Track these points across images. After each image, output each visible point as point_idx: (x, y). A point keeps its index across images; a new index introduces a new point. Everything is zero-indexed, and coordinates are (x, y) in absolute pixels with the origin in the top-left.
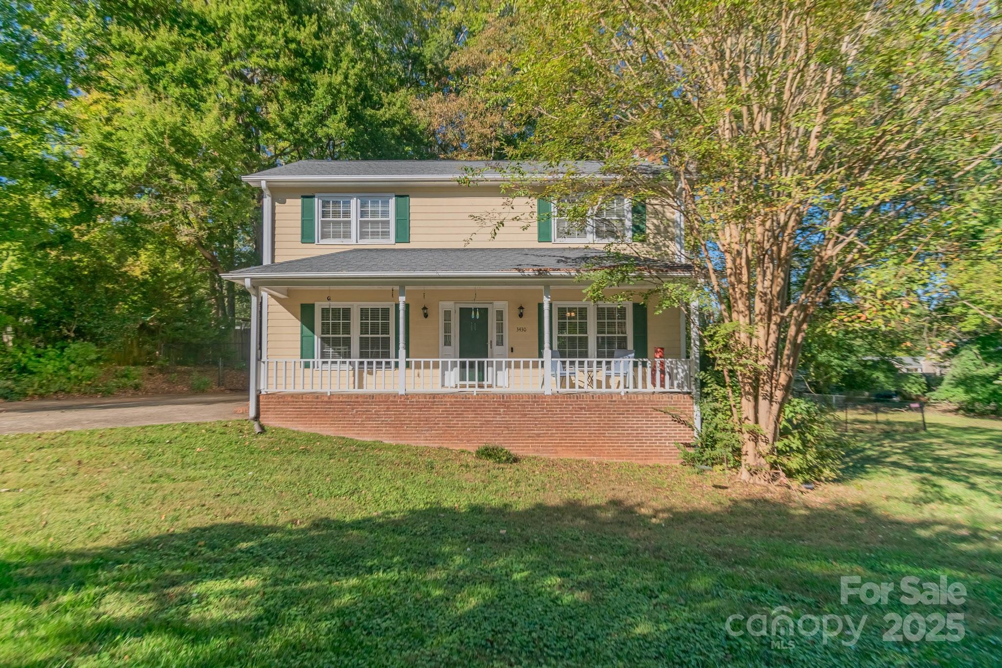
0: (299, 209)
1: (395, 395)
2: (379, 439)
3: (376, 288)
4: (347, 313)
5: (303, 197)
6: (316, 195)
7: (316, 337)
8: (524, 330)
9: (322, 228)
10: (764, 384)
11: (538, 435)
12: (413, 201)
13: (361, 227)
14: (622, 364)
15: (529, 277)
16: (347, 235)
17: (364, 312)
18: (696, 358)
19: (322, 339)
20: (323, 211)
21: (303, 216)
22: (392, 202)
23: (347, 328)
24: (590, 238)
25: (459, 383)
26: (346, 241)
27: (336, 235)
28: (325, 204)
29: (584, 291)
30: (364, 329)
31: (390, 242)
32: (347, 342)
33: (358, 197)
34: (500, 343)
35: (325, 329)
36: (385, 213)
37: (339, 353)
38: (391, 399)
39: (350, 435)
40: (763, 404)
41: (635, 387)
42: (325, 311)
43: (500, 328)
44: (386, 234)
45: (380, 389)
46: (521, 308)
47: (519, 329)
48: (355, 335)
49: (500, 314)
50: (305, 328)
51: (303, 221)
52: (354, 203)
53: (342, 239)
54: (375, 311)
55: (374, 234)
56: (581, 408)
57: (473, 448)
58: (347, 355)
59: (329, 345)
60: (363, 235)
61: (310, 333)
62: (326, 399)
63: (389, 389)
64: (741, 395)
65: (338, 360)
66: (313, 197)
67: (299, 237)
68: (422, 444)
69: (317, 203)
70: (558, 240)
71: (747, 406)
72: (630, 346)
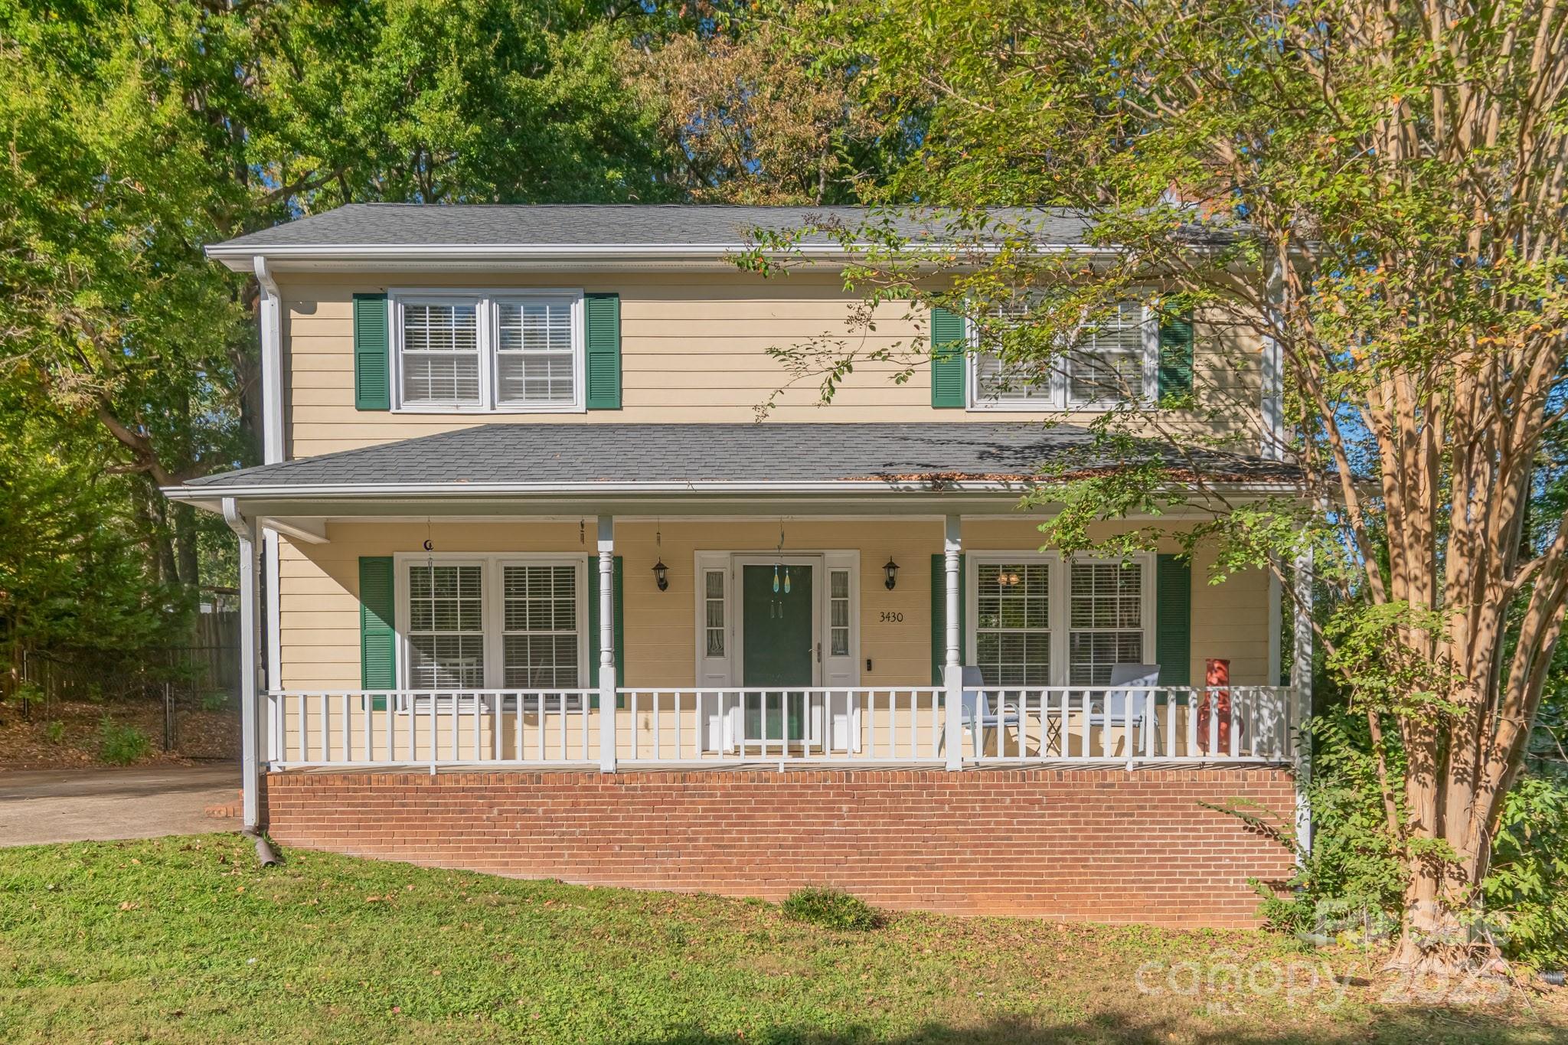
0: (349, 328)
1: (592, 773)
2: (555, 876)
3: (541, 519)
4: (471, 577)
5: (358, 296)
6: (391, 292)
7: (398, 637)
8: (898, 618)
9: (407, 372)
10: (1461, 746)
11: (931, 865)
12: (631, 309)
13: (503, 371)
14: (1129, 698)
15: (909, 493)
16: (469, 391)
17: (513, 578)
18: (1304, 685)
19: (414, 640)
20: (408, 333)
21: (358, 343)
22: (578, 310)
23: (473, 615)
24: (1058, 399)
25: (743, 742)
26: (467, 406)
27: (442, 392)
28: (412, 313)
29: (1041, 528)
30: (513, 616)
31: (574, 407)
32: (474, 648)
33: (492, 299)
34: (841, 647)
35: (419, 620)
36: (562, 338)
37: (456, 673)
38: (582, 782)
39: (485, 866)
40: (1457, 793)
41: (1160, 751)
42: (417, 574)
43: (841, 615)
44: (563, 389)
45: (556, 759)
46: (891, 566)
47: (885, 617)
48: (493, 631)
49: (840, 580)
50: (372, 617)
51: (359, 357)
52: (484, 313)
53: (456, 401)
54: (539, 574)
55: (536, 389)
56: (1032, 802)
57: (776, 895)
58: (475, 679)
59: (430, 654)
60: (507, 391)
61: (385, 627)
62: (426, 784)
63: (577, 759)
64: (1405, 772)
65: (454, 692)
66: (384, 296)
67: (351, 397)
68: (657, 886)
69: (394, 312)
70: (981, 404)
71: (1420, 797)
72: (1149, 655)
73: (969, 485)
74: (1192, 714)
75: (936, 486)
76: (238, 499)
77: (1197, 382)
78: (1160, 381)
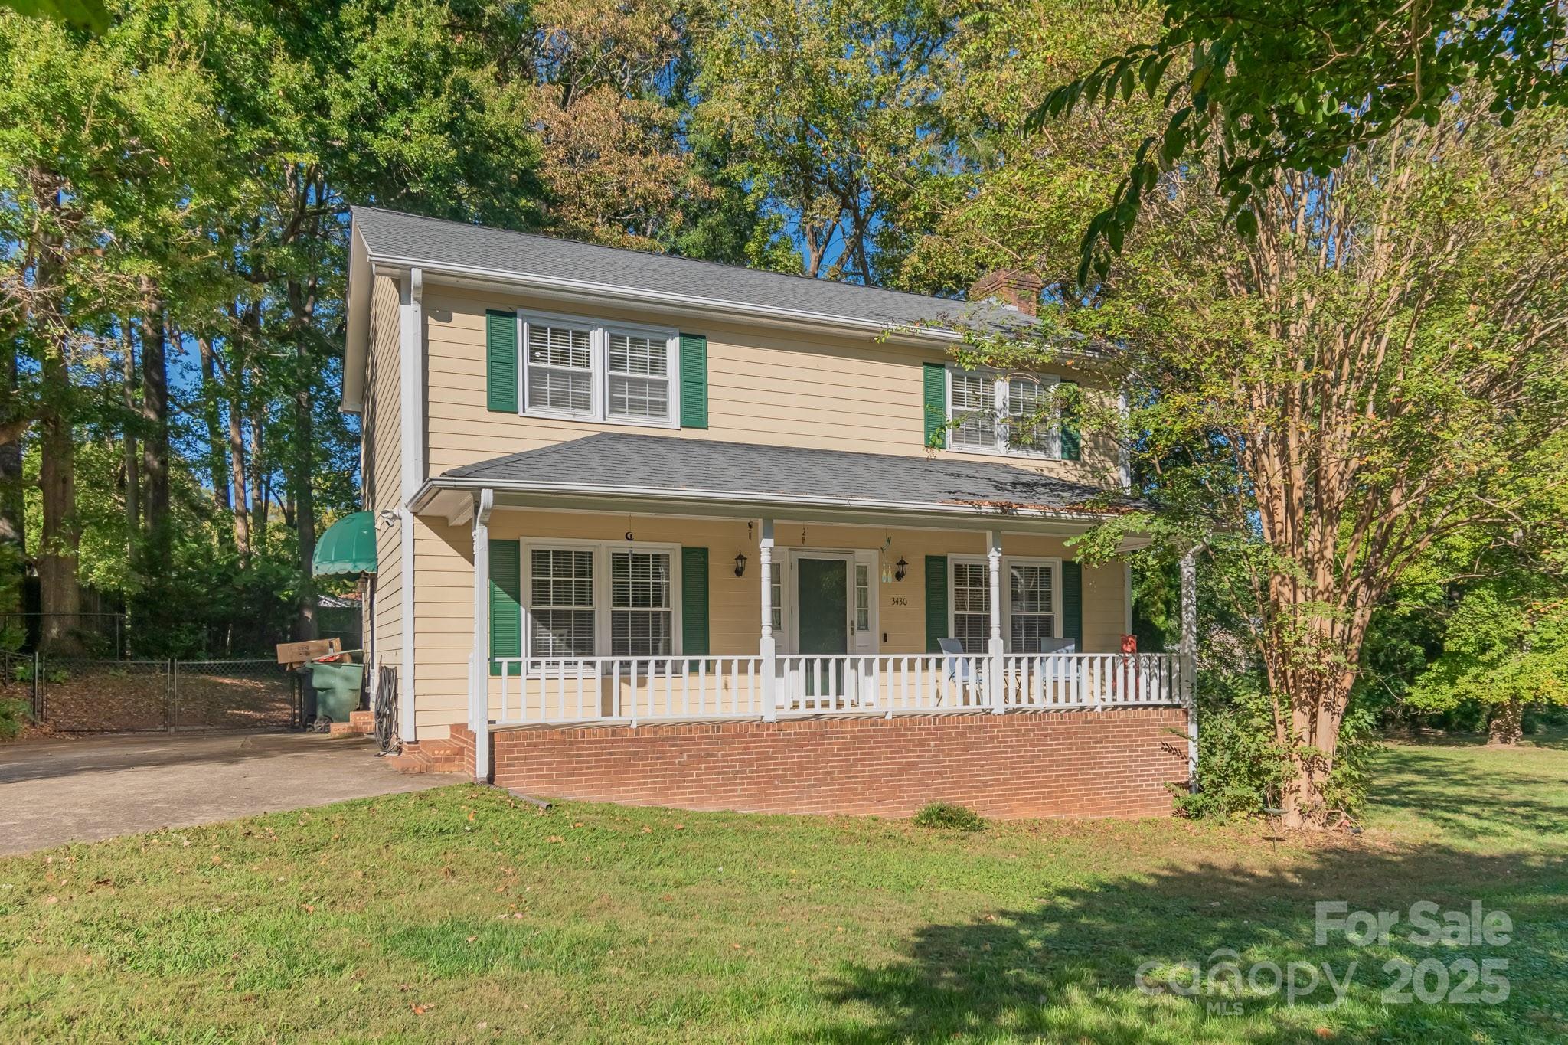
0: (482, 338)
2: (731, 808)
4: (585, 561)
5: (491, 312)
6: (520, 312)
7: (523, 610)
8: (903, 602)
9: (531, 383)
10: (1328, 688)
11: (986, 784)
12: (714, 350)
13: (611, 391)
16: (582, 402)
17: (619, 562)
18: (1193, 653)
19: (533, 612)
21: (490, 353)
22: (673, 346)
23: (585, 594)
24: (1001, 446)
26: (581, 415)
27: (559, 401)
28: (536, 331)
30: (620, 595)
31: (670, 423)
32: (586, 622)
33: (606, 328)
34: (864, 625)
35: (540, 594)
36: (659, 366)
37: (568, 642)
38: (753, 730)
39: (678, 802)
40: (1324, 716)
42: (540, 558)
43: (863, 600)
44: (659, 408)
46: (902, 563)
47: (895, 601)
48: (603, 607)
49: (863, 572)
50: (497, 588)
51: (491, 363)
52: (598, 340)
53: (571, 410)
55: (637, 406)
56: (1046, 736)
58: (585, 647)
59: (546, 626)
60: (615, 405)
61: (511, 602)
62: (630, 735)
64: (1291, 706)
65: (562, 660)
66: (513, 315)
67: (483, 399)
68: (806, 810)
69: (522, 328)
70: (955, 447)
71: (1299, 720)
72: (1058, 631)
73: (1021, 512)
74: (1132, 672)
75: (1004, 511)
76: (495, 490)
77: (1082, 443)
78: (1062, 440)
